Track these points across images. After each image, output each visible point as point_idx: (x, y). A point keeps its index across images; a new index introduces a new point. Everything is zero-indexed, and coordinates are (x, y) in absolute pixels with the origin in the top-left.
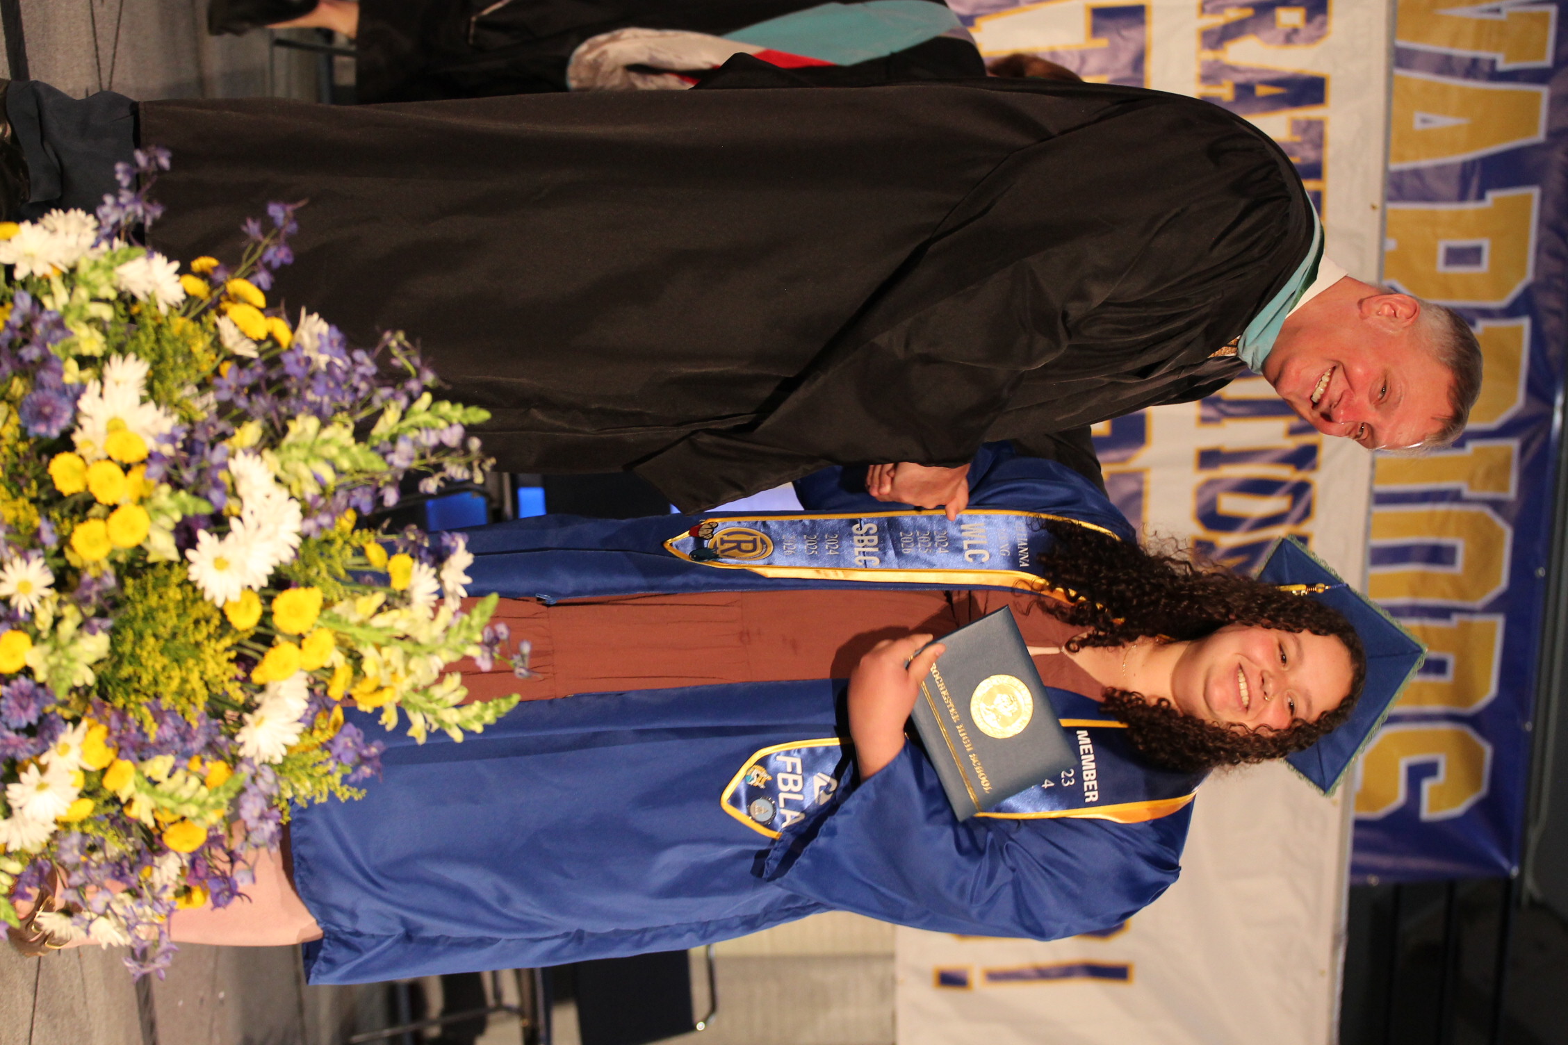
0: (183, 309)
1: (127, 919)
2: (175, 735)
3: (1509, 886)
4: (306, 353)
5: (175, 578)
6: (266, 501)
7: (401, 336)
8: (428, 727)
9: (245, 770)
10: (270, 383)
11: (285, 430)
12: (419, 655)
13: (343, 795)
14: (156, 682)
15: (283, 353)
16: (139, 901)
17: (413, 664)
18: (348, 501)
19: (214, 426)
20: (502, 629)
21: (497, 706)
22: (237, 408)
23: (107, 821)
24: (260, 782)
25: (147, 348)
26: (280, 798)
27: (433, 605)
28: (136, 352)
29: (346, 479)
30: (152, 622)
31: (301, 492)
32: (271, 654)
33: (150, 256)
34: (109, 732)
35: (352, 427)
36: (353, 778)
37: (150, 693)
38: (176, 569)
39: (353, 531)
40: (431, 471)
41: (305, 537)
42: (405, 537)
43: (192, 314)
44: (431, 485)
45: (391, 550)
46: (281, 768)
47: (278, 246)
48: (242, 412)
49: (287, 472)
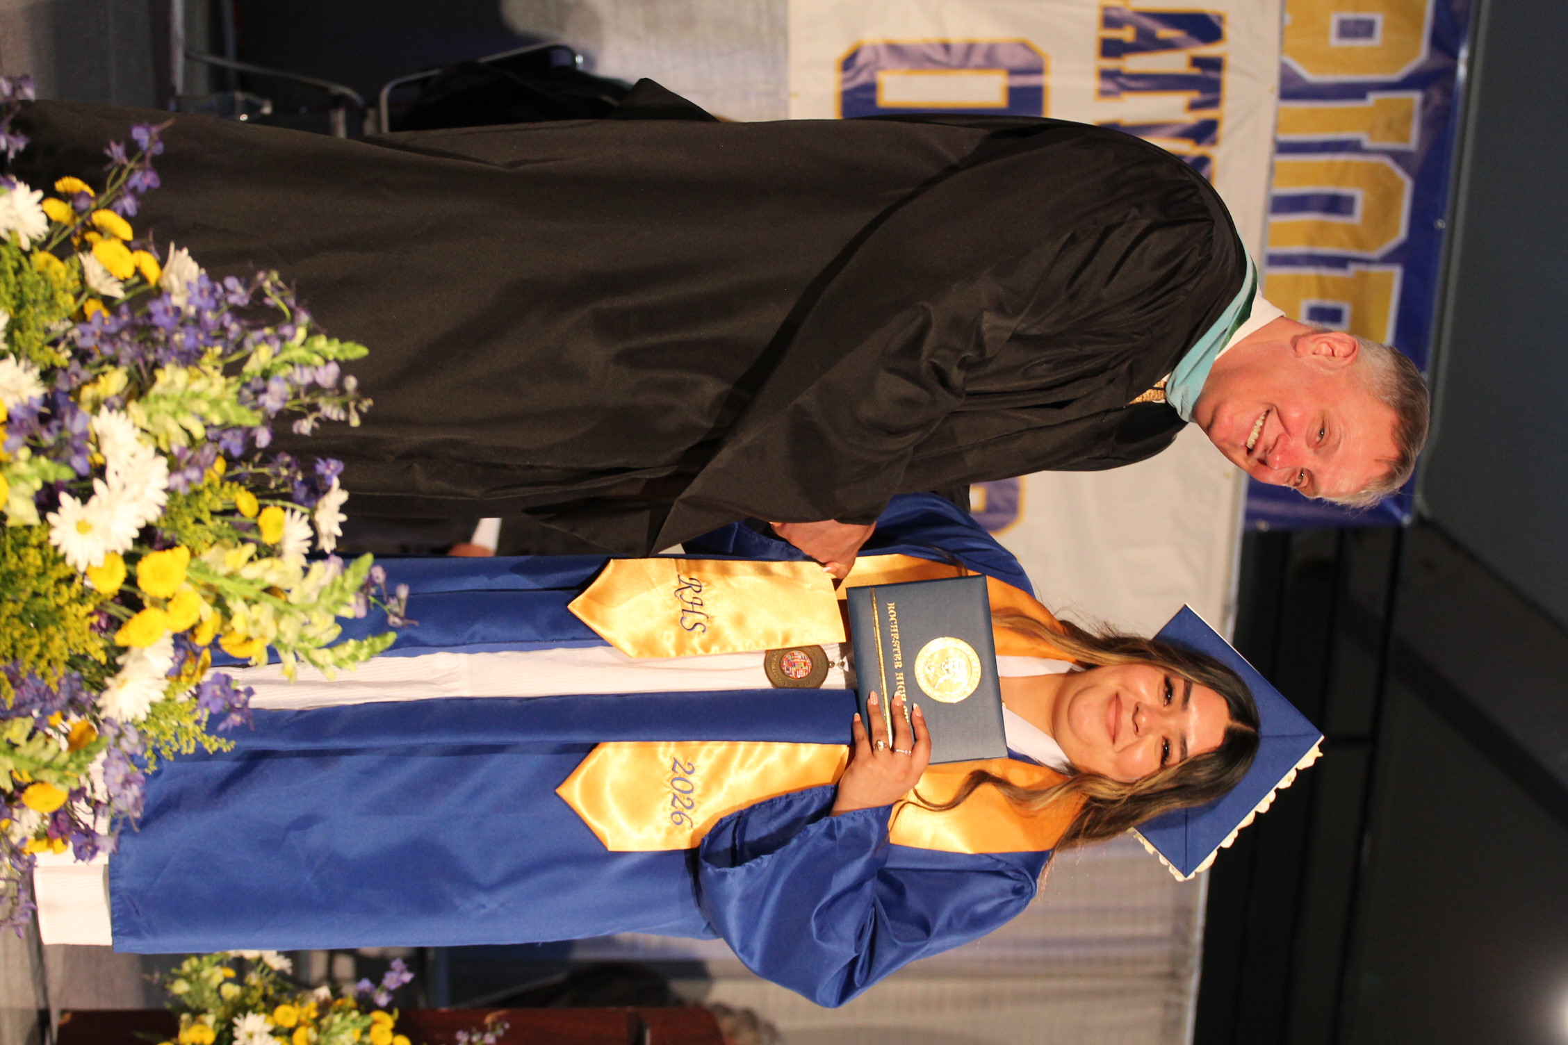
0: (44, 238)
4: (175, 299)
5: (34, 541)
6: (132, 461)
7: (275, 276)
9: (110, 730)
11: (154, 380)
12: (290, 613)
13: (211, 746)
14: (14, 647)
15: (150, 295)
17: (283, 625)
19: (78, 376)
20: (379, 574)
21: (371, 645)
24: (124, 743)
25: (7, 296)
27: (307, 551)
31: (168, 443)
32: (137, 619)
33: (13, 186)
35: (220, 364)
36: (222, 727)
38: (36, 531)
39: (224, 480)
40: (305, 411)
41: (172, 493)
42: (278, 470)
43: (54, 243)
44: (305, 426)
45: (263, 492)
46: (145, 722)
47: (144, 170)
48: (105, 358)
49: (153, 425)
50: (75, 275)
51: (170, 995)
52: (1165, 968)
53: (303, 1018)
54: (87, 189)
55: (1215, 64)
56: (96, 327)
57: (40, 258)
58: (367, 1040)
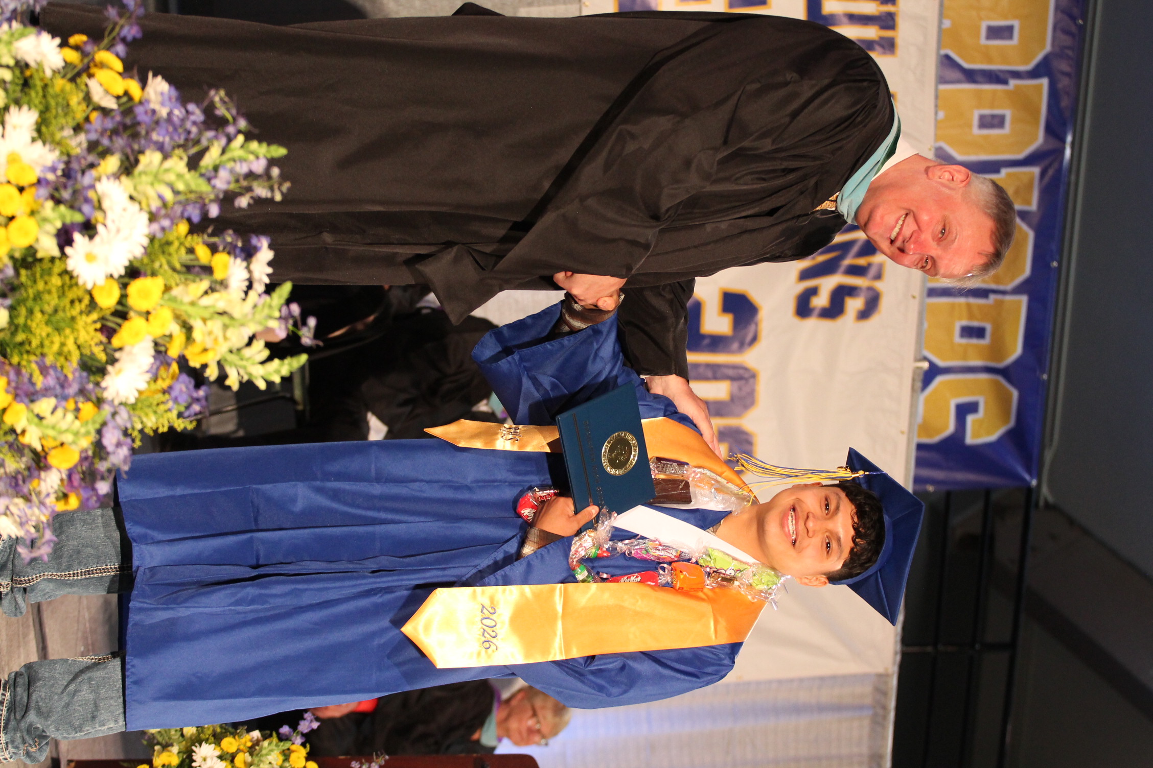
1: (20, 517)
2: (56, 384)
3: (1030, 493)
4: (152, 106)
5: (57, 270)
6: (123, 213)
7: (222, 93)
8: (240, 378)
9: (107, 410)
10: (125, 127)
11: (137, 161)
12: (234, 326)
13: (179, 426)
14: (42, 345)
15: (136, 105)
16: (29, 504)
17: (229, 333)
18: (182, 213)
19: (85, 159)
20: (295, 309)
21: (290, 364)
22: (102, 145)
23: (6, 447)
24: (118, 418)
25: (37, 101)
26: (133, 428)
27: (245, 289)
28: (29, 104)
29: (181, 198)
30: (39, 302)
31: (149, 205)
32: (127, 325)
33: (39, 33)
34: (9, 383)
35: (186, 159)
36: (187, 414)
37: (38, 352)
38: (57, 262)
39: (186, 236)
40: (243, 191)
41: (152, 239)
42: (224, 239)
43: (69, 76)
44: (243, 202)
45: (214, 249)
46: (134, 407)
47: (131, 25)
48: (105, 148)
49: (138, 192)
50: (83, 92)
53: (242, 747)
56: (97, 126)
57: (60, 83)
58: (287, 764)
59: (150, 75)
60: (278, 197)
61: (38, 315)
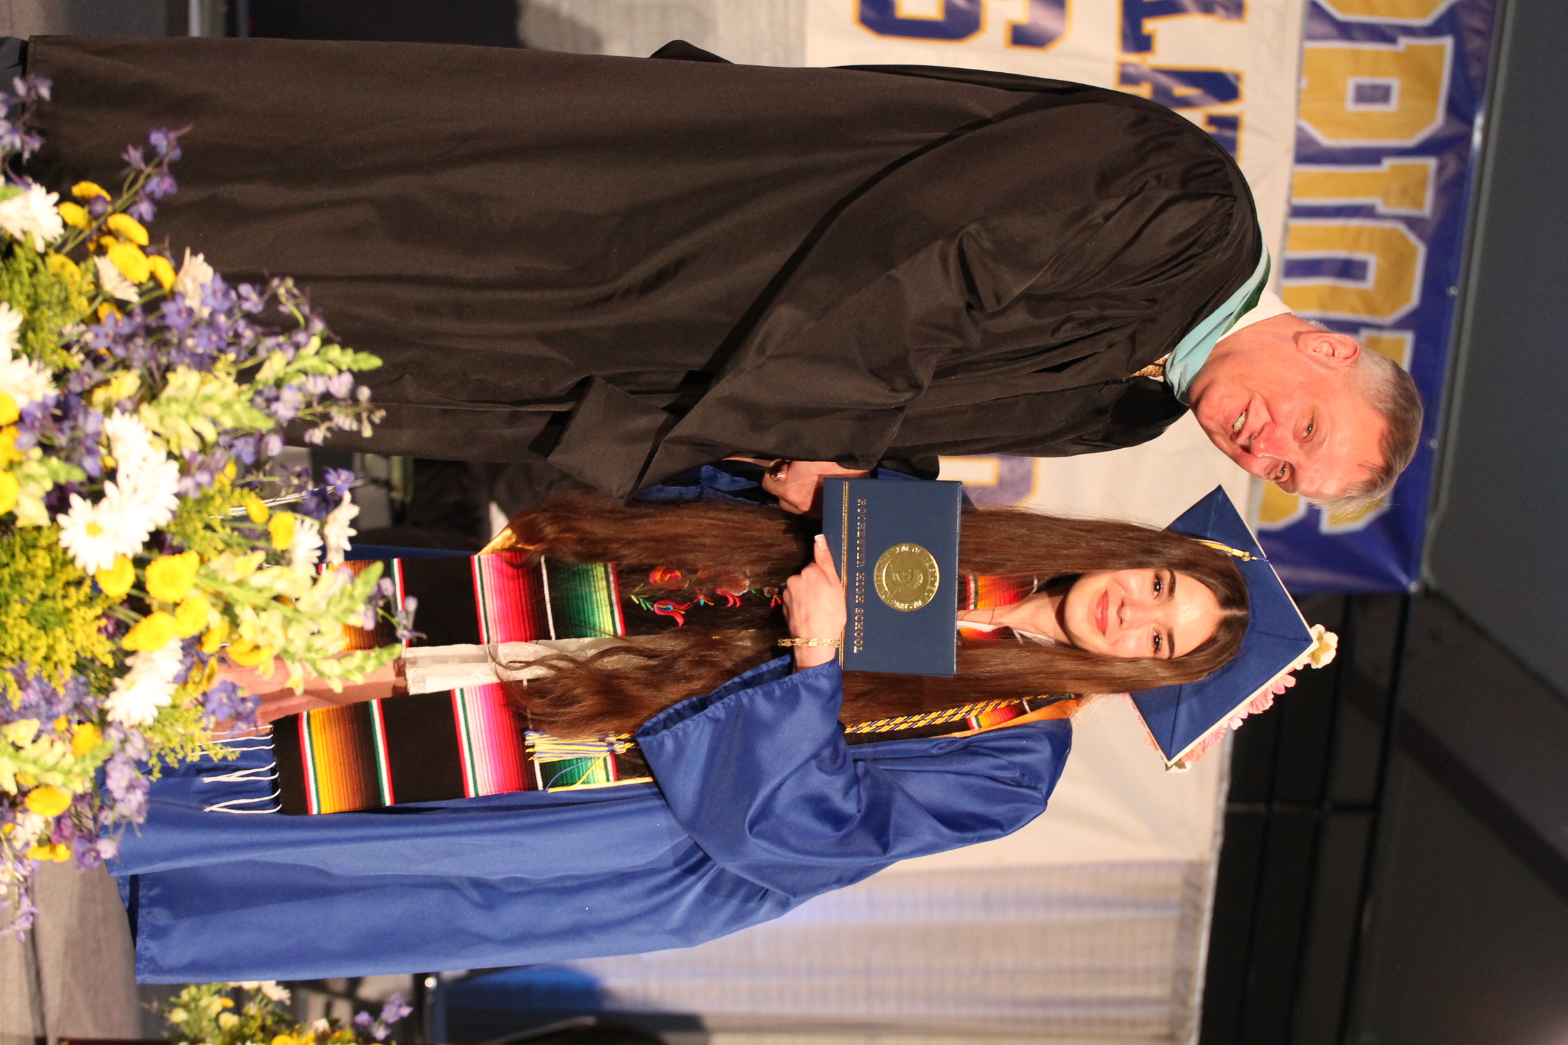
0: (60, 241)
2: (40, 699)
3: (1406, 598)
4: (189, 302)
5: (43, 542)
6: (142, 464)
8: (307, 678)
9: (113, 733)
10: (149, 331)
11: (165, 382)
12: (299, 621)
14: (21, 649)
15: (164, 298)
17: (292, 632)
19: (90, 376)
20: (388, 586)
21: (378, 657)
22: (113, 355)
24: (129, 748)
25: (22, 298)
27: (316, 561)
28: (10, 301)
30: (18, 586)
31: (180, 447)
32: (145, 623)
33: (28, 186)
35: (233, 371)
38: (45, 532)
39: (233, 485)
40: (318, 420)
41: (182, 497)
42: (288, 479)
43: (69, 247)
44: (317, 436)
46: (150, 729)
47: (162, 176)
48: (118, 361)
49: (165, 427)
50: (90, 277)
51: (168, 1024)
52: (1164, 1030)
54: (104, 193)
55: (1231, 123)
56: (108, 328)
57: (56, 260)
59: (188, 252)
60: (367, 432)
61: (17, 608)
